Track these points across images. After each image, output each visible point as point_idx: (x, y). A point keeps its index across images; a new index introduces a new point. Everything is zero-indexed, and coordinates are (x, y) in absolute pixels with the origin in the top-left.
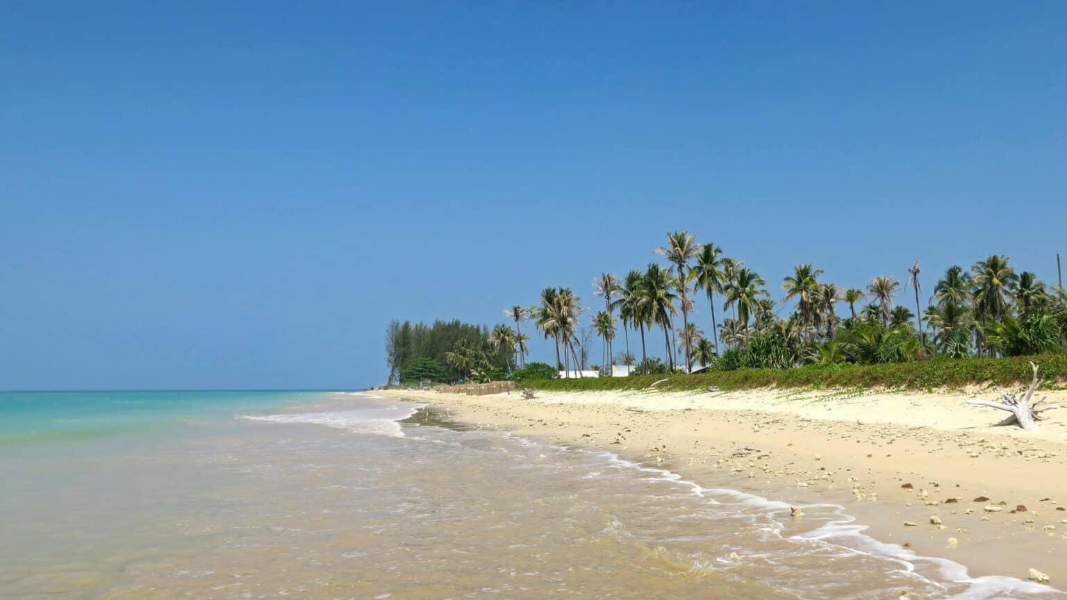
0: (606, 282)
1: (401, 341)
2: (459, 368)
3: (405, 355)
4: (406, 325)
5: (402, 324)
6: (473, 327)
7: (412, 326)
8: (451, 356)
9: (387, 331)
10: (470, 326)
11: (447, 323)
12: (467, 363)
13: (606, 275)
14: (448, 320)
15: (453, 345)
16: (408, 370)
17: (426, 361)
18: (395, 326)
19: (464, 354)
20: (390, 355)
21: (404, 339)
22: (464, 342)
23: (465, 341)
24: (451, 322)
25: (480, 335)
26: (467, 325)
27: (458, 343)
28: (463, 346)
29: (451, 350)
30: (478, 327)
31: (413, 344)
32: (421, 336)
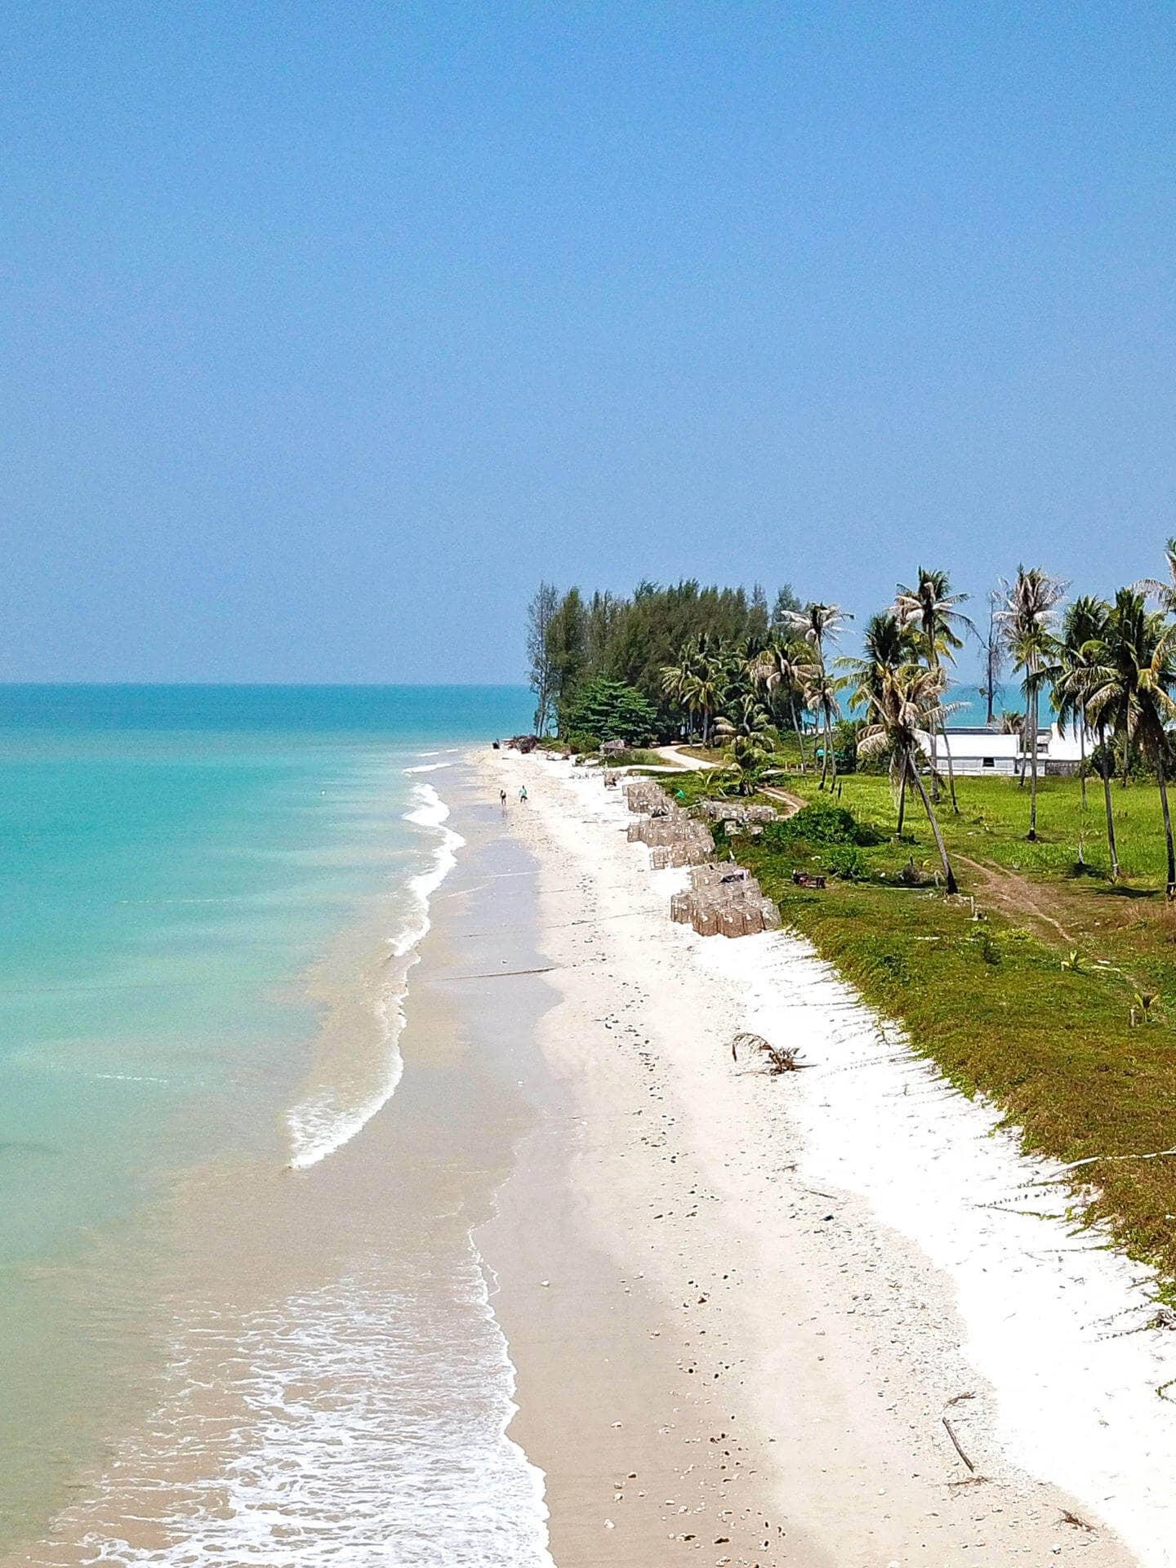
0: (1026, 590)
1: (561, 636)
2: (692, 707)
3: (569, 670)
4: (573, 600)
5: (562, 595)
6: (727, 592)
7: (586, 599)
8: (672, 673)
9: (531, 609)
10: (720, 591)
11: (666, 589)
12: (709, 695)
13: (1026, 572)
14: (666, 581)
15: (677, 649)
16: (575, 711)
17: (615, 689)
18: (547, 598)
19: (703, 674)
20: (537, 664)
21: (568, 631)
22: (703, 642)
23: (707, 638)
24: (676, 587)
25: (744, 613)
26: (715, 591)
27: (690, 647)
28: (701, 651)
29: (672, 661)
30: (740, 592)
31: (588, 645)
32: (605, 625)
